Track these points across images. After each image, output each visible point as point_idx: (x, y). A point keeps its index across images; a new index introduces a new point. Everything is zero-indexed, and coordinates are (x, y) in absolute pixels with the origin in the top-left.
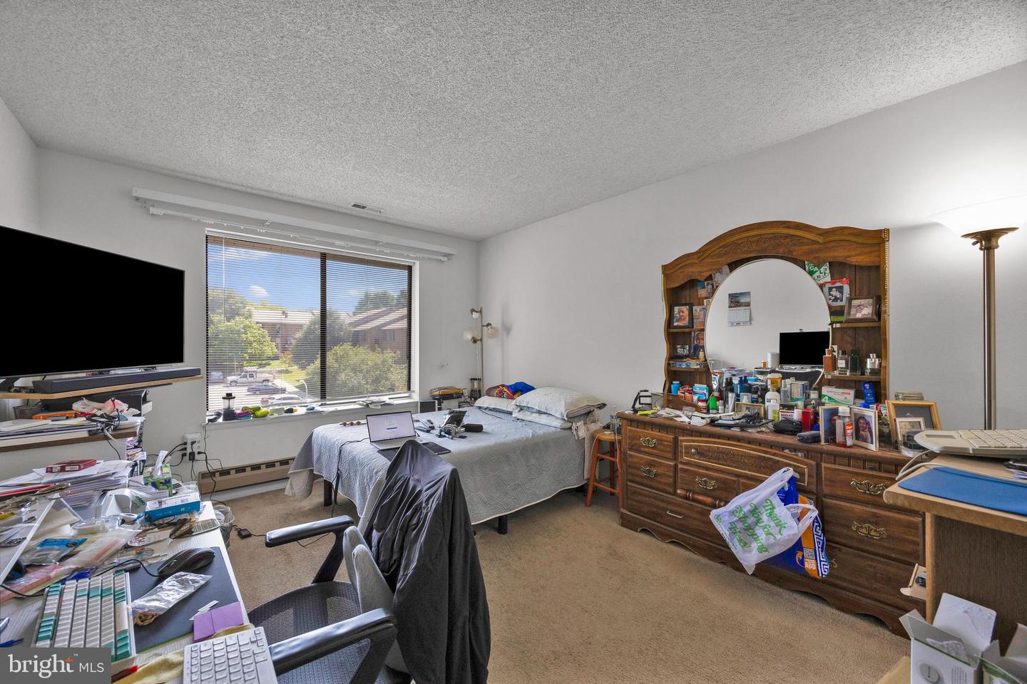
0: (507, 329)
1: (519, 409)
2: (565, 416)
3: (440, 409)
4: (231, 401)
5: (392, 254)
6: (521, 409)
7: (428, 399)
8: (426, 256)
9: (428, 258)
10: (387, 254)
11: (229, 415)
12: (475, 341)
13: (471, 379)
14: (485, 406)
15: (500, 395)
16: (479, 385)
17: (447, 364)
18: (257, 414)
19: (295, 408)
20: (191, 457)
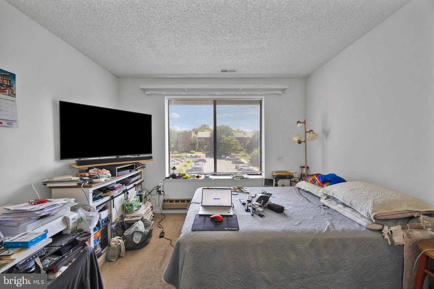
0: (326, 133)
1: (326, 197)
2: (372, 218)
3: (276, 185)
4: (174, 170)
5: (246, 95)
6: (328, 197)
7: (270, 177)
8: (268, 93)
9: (269, 94)
10: (244, 95)
11: (173, 176)
12: (300, 142)
13: (301, 167)
14: (302, 188)
15: (313, 182)
16: (307, 171)
17: (283, 157)
18: (184, 177)
19: (200, 175)
20: (159, 192)
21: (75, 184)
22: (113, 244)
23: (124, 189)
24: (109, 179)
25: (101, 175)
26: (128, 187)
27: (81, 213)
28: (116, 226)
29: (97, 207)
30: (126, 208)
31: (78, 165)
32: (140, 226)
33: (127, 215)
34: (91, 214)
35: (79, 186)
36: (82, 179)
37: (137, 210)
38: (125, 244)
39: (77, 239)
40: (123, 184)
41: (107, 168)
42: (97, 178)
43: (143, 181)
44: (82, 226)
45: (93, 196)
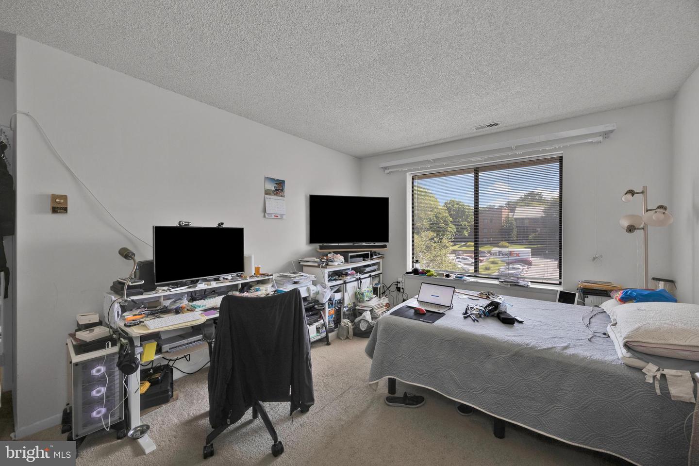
2: (622, 344)
4: (418, 264)
5: (525, 154)
8: (568, 144)
11: (416, 272)
12: (631, 229)
17: (601, 256)
18: (428, 274)
19: (451, 275)
20: (398, 289)
21: (316, 264)
22: (343, 324)
23: (358, 277)
24: (342, 264)
25: (336, 260)
26: (362, 276)
27: (319, 288)
28: (347, 311)
29: (330, 287)
30: (358, 297)
31: (320, 249)
32: (367, 315)
33: (359, 304)
34: (325, 290)
35: (318, 267)
36: (321, 261)
37: (368, 301)
38: (354, 329)
39: (316, 307)
40: (357, 272)
41: (342, 254)
42: (332, 261)
43: (381, 273)
44: (319, 298)
45: (328, 277)
